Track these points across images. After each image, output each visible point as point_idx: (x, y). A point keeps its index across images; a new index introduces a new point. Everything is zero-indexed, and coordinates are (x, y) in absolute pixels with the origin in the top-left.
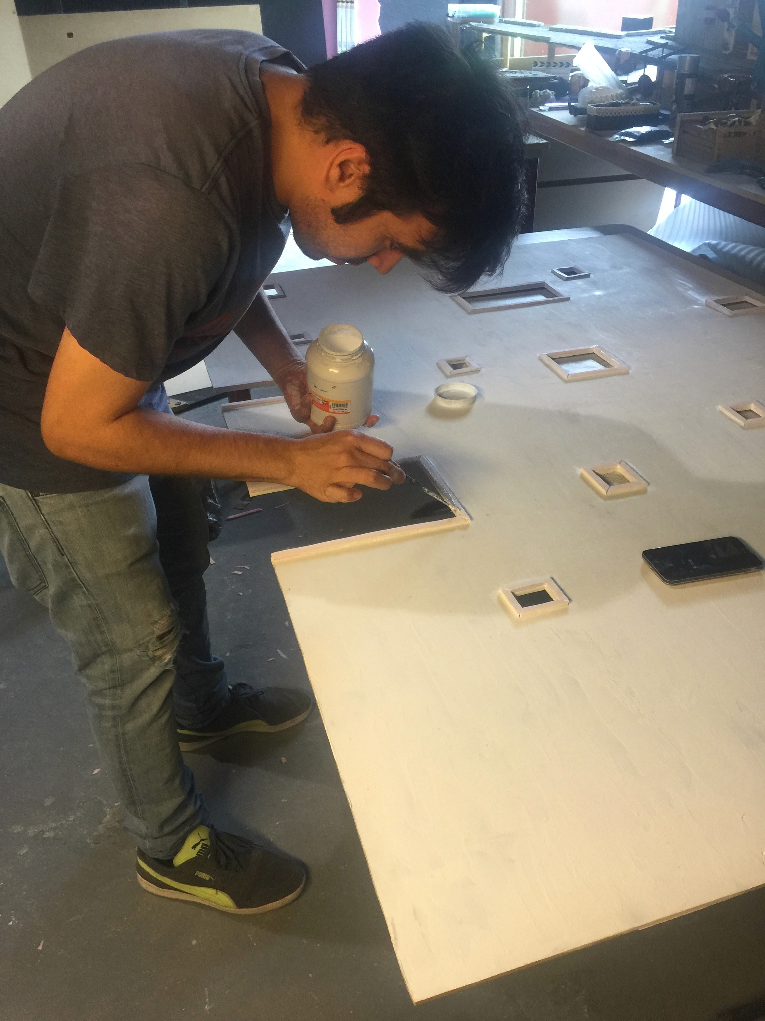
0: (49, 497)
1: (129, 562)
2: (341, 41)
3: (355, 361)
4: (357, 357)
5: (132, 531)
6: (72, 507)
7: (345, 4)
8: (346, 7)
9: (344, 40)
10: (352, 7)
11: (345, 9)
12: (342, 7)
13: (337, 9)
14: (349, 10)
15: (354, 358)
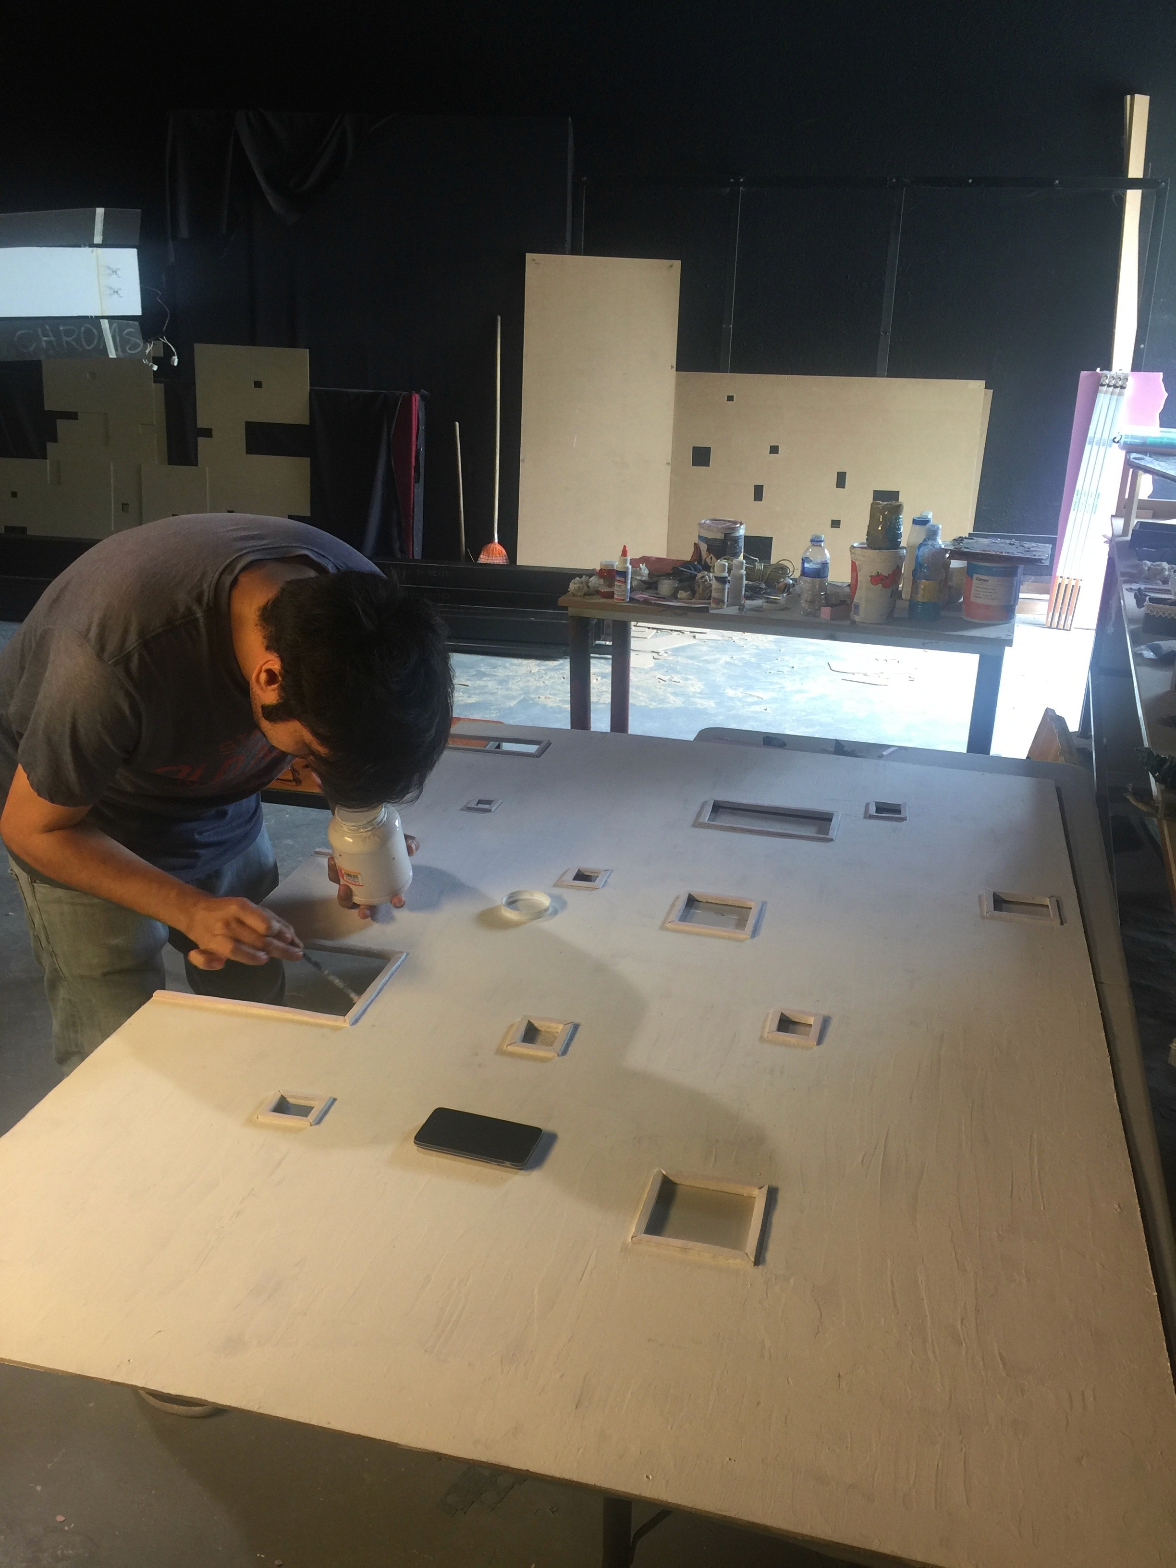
0: (43, 886)
1: (105, 970)
2: (1093, 436)
3: (361, 834)
4: (366, 830)
5: (115, 942)
6: (59, 901)
7: (1111, 389)
8: (1112, 394)
9: (1098, 435)
10: (1120, 394)
11: (1109, 396)
12: (1106, 393)
13: (1098, 394)
14: (1115, 397)
15: (362, 830)
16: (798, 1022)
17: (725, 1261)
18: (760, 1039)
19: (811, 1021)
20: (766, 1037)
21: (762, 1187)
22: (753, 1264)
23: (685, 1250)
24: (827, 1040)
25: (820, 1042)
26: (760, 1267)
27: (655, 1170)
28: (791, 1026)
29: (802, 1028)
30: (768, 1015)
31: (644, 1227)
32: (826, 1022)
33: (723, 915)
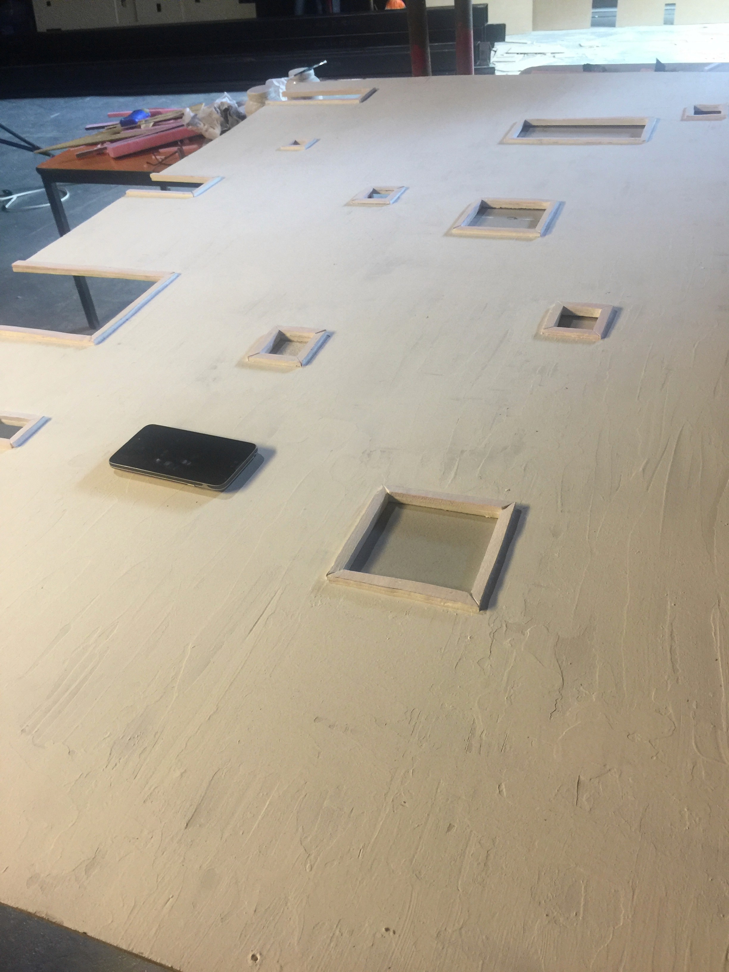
16: (583, 317)
17: (442, 604)
18: (535, 336)
19: (597, 313)
20: (541, 334)
21: (506, 507)
22: (478, 609)
23: (393, 589)
24: (614, 333)
25: (605, 334)
26: (488, 612)
27: (380, 488)
28: (575, 321)
29: (586, 322)
30: (547, 311)
31: (346, 559)
32: (615, 313)
33: (515, 218)
